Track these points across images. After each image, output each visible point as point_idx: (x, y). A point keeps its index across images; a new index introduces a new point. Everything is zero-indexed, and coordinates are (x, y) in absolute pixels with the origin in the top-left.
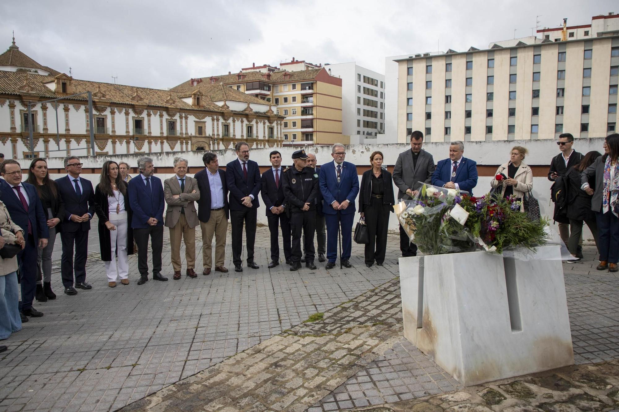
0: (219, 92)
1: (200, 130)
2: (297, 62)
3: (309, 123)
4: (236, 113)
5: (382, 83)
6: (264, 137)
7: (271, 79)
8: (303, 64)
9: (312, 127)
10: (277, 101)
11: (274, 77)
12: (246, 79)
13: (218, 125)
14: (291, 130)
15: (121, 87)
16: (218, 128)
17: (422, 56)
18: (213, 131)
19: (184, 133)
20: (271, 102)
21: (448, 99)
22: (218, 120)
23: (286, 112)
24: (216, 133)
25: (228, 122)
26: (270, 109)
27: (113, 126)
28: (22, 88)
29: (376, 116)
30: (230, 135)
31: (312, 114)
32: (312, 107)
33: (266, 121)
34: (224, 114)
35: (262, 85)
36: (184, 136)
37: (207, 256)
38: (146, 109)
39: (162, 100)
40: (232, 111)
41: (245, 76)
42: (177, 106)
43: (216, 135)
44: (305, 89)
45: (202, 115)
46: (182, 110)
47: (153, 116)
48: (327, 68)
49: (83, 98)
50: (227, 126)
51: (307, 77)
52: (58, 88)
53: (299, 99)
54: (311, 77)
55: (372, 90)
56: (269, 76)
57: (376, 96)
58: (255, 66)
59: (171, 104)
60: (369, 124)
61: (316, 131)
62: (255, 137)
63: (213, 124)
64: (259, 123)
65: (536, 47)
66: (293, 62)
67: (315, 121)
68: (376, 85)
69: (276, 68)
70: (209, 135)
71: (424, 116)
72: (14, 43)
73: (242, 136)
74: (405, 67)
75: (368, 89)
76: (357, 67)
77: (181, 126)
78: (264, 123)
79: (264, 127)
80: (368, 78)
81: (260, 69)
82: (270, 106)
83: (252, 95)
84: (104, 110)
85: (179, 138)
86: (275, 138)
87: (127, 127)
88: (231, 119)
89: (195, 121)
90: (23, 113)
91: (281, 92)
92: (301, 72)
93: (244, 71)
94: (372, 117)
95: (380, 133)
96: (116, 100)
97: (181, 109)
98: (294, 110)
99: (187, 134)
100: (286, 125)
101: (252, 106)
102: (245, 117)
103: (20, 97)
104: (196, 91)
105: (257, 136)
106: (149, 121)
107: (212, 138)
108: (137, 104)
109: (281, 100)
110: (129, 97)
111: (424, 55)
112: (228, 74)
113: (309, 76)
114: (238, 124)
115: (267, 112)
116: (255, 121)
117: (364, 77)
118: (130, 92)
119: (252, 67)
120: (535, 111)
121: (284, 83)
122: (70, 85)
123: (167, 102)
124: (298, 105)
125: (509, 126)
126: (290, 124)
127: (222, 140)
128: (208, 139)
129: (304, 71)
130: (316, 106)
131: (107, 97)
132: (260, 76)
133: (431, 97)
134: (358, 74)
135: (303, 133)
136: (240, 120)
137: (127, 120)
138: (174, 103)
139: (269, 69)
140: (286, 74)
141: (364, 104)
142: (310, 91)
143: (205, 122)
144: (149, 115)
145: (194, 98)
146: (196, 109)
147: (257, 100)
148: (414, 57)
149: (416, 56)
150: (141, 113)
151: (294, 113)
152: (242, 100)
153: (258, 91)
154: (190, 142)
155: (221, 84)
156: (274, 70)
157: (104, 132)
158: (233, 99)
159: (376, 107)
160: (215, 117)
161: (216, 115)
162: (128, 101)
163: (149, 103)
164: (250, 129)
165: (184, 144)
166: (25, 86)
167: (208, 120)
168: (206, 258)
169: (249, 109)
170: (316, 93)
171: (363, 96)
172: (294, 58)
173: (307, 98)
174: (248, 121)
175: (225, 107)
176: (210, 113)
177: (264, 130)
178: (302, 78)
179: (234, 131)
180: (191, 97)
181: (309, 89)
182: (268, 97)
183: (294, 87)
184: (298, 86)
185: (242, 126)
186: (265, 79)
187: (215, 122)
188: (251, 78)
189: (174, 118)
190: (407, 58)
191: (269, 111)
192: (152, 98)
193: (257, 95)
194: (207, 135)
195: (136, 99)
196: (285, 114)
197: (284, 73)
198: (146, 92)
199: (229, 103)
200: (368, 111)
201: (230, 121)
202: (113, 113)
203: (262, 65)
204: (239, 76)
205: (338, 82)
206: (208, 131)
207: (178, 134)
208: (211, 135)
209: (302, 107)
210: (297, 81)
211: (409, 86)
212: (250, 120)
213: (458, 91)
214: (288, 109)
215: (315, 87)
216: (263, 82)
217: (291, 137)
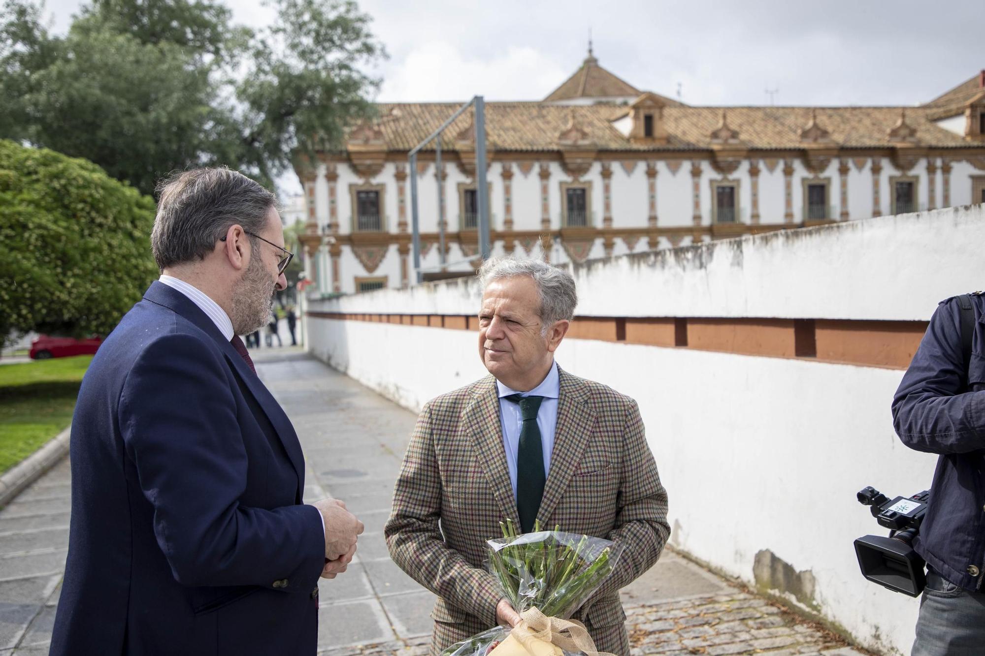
15: (781, 112)
27: (755, 203)
28: (564, 135)
38: (838, 156)
39: (881, 131)
42: (920, 141)
46: (932, 151)
47: (853, 174)
49: (688, 144)
52: (636, 128)
59: (904, 138)
72: (590, 51)
77: (932, 191)
84: (733, 167)
87: (789, 203)
89: (971, 177)
90: (565, 187)
96: (763, 142)
97: (931, 148)
103: (558, 156)
106: (844, 185)
108: (814, 146)
110: (795, 132)
118: (801, 121)
122: (661, 116)
123: (894, 133)
131: (743, 137)
137: (788, 186)
138: (912, 136)
144: (844, 171)
145: (972, 116)
146: (976, 145)
150: (823, 166)
157: (733, 219)
162: (792, 141)
163: (845, 141)
166: (570, 131)
180: (962, 114)
189: (912, 173)
192: (853, 128)
195: (813, 134)
198: (841, 116)
202: (754, 172)
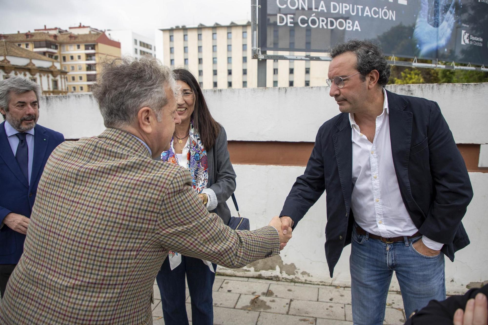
2: (84, 27)
3: (93, 77)
4: (17, 67)
5: (155, 47)
6: (49, 88)
7: (58, 39)
8: (88, 29)
10: (64, 58)
11: (61, 38)
12: (34, 38)
14: (78, 83)
17: (181, 27)
20: (59, 60)
21: (200, 61)
23: (73, 68)
25: (9, 75)
26: (53, 65)
31: (95, 70)
32: (95, 64)
33: (50, 75)
34: (5, 68)
35: (48, 44)
40: (13, 65)
41: (33, 36)
44: (89, 49)
48: (107, 33)
51: (89, 39)
53: (83, 57)
54: (93, 39)
55: (147, 53)
56: (55, 36)
58: (47, 28)
64: (43, 77)
66: (80, 27)
68: (151, 49)
69: (66, 31)
74: (167, 35)
75: (144, 52)
76: (133, 33)
78: (48, 77)
79: (48, 80)
80: (144, 43)
81: (51, 31)
82: (53, 62)
83: (39, 53)
86: (60, 88)
88: (13, 72)
91: (67, 50)
92: (85, 35)
93: (37, 32)
98: (80, 67)
100: (73, 79)
101: (34, 62)
102: (27, 71)
109: (68, 58)
112: (17, 33)
113: (91, 38)
115: (50, 67)
116: (38, 74)
117: (140, 42)
121: (70, 44)
124: (84, 62)
125: (243, 82)
126: (77, 78)
129: (87, 35)
130: (99, 64)
132: (47, 36)
133: (188, 59)
134: (135, 40)
135: (89, 86)
136: (23, 73)
139: (58, 31)
140: (71, 37)
142: (93, 51)
148: (174, 27)
149: (176, 27)
151: (80, 69)
152: (24, 56)
153: (45, 49)
156: (63, 32)
158: (14, 55)
169: (32, 64)
170: (98, 53)
172: (80, 24)
173: (90, 56)
174: (31, 74)
175: (6, 61)
177: (48, 83)
178: (85, 40)
181: (92, 49)
182: (56, 55)
183: (79, 47)
184: (82, 47)
186: (52, 39)
188: (39, 38)
190: (169, 28)
193: (44, 53)
196: (72, 70)
197: (69, 35)
199: (8, 58)
204: (27, 35)
205: (117, 45)
209: (87, 64)
210: (81, 43)
211: (171, 50)
212: (33, 73)
213: (207, 56)
214: (75, 66)
215: (96, 47)
216: (49, 41)
217: (78, 89)
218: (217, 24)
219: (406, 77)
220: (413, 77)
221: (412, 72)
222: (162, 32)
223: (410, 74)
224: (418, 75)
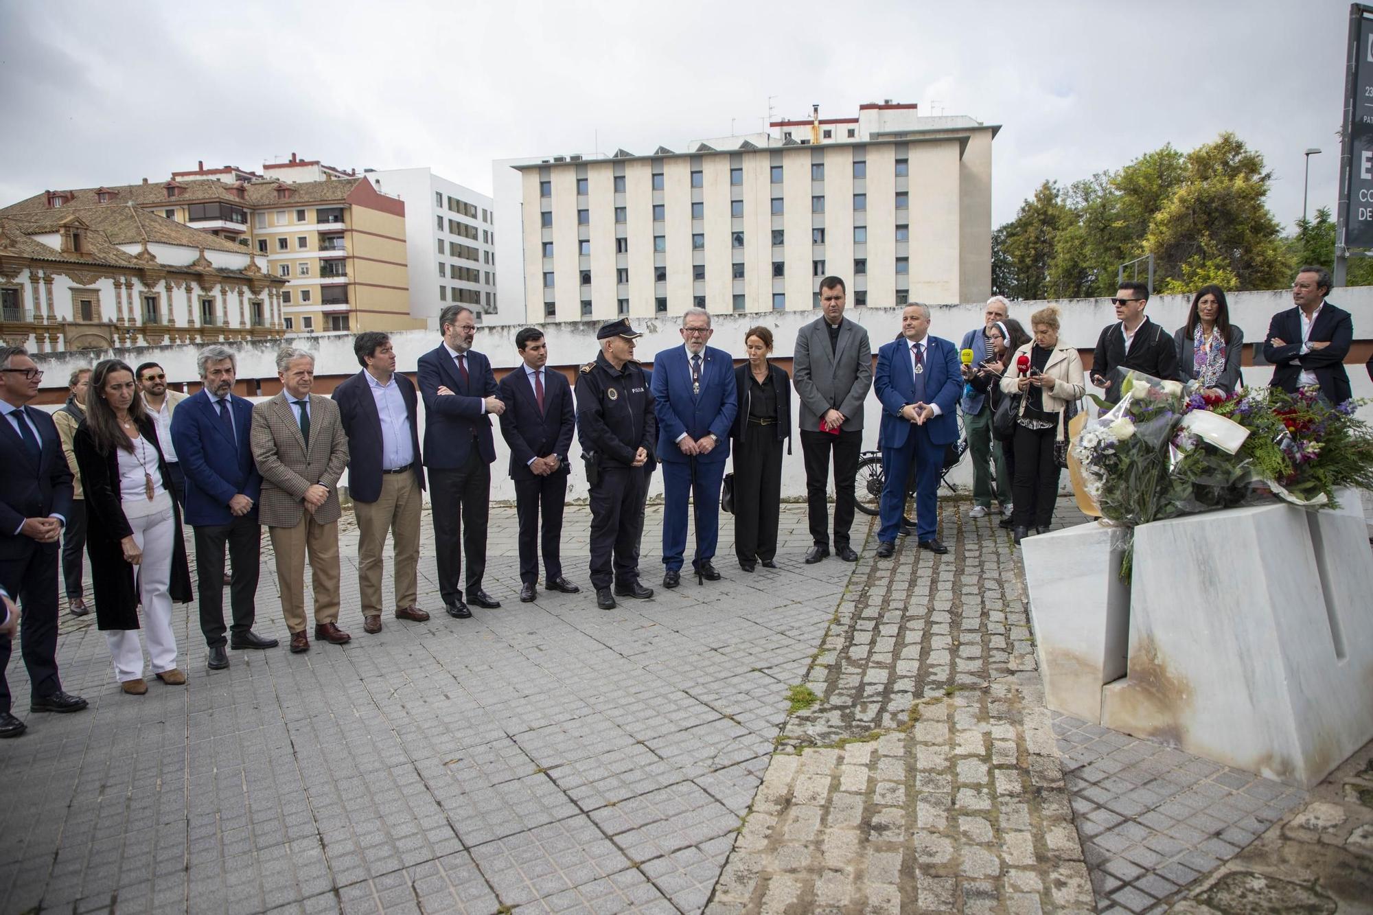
0: (127, 222)
1: (87, 308)
2: (303, 163)
3: (338, 293)
4: (172, 269)
5: (485, 212)
6: (242, 323)
7: (247, 197)
8: (316, 168)
9: (346, 301)
10: (263, 245)
11: (253, 195)
12: (187, 196)
13: (130, 296)
14: (298, 309)
16: (130, 303)
17: (568, 160)
18: (120, 310)
19: (45, 317)
20: (251, 247)
21: (621, 244)
22: (129, 286)
23: (286, 269)
24: (126, 316)
25: (154, 290)
26: (253, 264)
29: (476, 280)
30: (161, 321)
31: (345, 275)
32: (344, 259)
33: (245, 289)
34: (143, 272)
35: (226, 211)
36: (45, 323)
37: (373, 586)
40: (163, 266)
41: (185, 189)
42: (21, 252)
43: (126, 319)
44: (328, 221)
45: (88, 275)
46: (34, 263)
48: (372, 178)
50: (154, 299)
51: (329, 196)
53: (313, 241)
54: (339, 195)
55: (467, 226)
56: (241, 190)
57: (475, 237)
58: (205, 168)
59: (6, 247)
60: (464, 294)
61: (356, 311)
62: (220, 323)
63: (118, 296)
64: (229, 293)
65: (774, 152)
66: (293, 163)
67: (351, 289)
68: (474, 216)
69: (253, 174)
70: (110, 320)
71: (577, 279)
73: (191, 321)
74: (535, 180)
75: (459, 224)
76: (434, 178)
77: (37, 299)
78: (241, 294)
79: (241, 302)
80: (458, 202)
81: (218, 176)
82: (252, 256)
83: (205, 230)
85: (33, 328)
86: (267, 325)
88: (162, 283)
89: (71, 289)
91: (271, 225)
92: (315, 184)
93: (178, 179)
94: (468, 280)
95: (487, 313)
97: (32, 259)
98: (305, 266)
99: (51, 317)
100: (287, 298)
101: (209, 255)
102: (194, 280)
104: (69, 219)
105: (226, 322)
107: (116, 327)
109: (273, 244)
111: (572, 158)
112: (141, 183)
113: (334, 192)
114: (179, 294)
115: (245, 269)
116: (218, 287)
117: (450, 198)
119: (197, 169)
120: (778, 269)
121: (279, 208)
124: (313, 254)
125: (734, 296)
126: (296, 296)
127: (143, 330)
128: (107, 329)
129: (321, 183)
130: (353, 257)
132: (221, 190)
133: (588, 241)
134: (437, 193)
135: (326, 315)
136: (184, 285)
138: (13, 246)
139: (237, 175)
140: (281, 189)
141: (452, 254)
142: (338, 226)
143: (97, 291)
145: (67, 235)
146: (72, 260)
147: (221, 243)
148: (552, 161)
149: (556, 160)
151: (304, 272)
152: (184, 241)
153: (218, 224)
154: (61, 336)
155: (130, 203)
156: (252, 179)
158: (163, 240)
159: (476, 260)
160: (123, 280)
161: (124, 275)
164: (208, 306)
165: (47, 341)
167: (105, 286)
168: (370, 591)
169: (204, 262)
170: (352, 230)
171: (449, 238)
172: (294, 155)
173: (331, 239)
174: (203, 288)
175: (146, 256)
176: (110, 270)
177: (242, 308)
178: (318, 197)
179: (171, 310)
180: (57, 231)
181: (336, 220)
182: (243, 237)
183: (301, 216)
184: (311, 215)
185: (189, 300)
186: (232, 197)
187: (124, 291)
188: (200, 195)
190: (539, 162)
191: (249, 266)
193: (216, 232)
194: (105, 320)
196: (284, 275)
197: (276, 185)
199: (152, 248)
200: (460, 268)
201: (160, 288)
203: (221, 167)
204: (170, 188)
205: (396, 207)
206: (108, 311)
207: (29, 319)
208: (115, 321)
209: (320, 259)
210: (308, 204)
211: (546, 218)
212: (207, 285)
213: (639, 229)
214: (289, 264)
215: (347, 216)
216: (228, 202)
217: (299, 323)
218: (662, 149)
219: (1195, 274)
220: (1212, 274)
221: (1209, 263)
222: (520, 173)
223: (1203, 266)
224: (1224, 269)
